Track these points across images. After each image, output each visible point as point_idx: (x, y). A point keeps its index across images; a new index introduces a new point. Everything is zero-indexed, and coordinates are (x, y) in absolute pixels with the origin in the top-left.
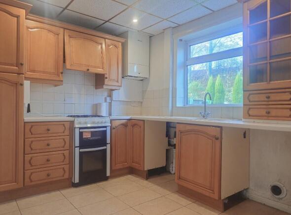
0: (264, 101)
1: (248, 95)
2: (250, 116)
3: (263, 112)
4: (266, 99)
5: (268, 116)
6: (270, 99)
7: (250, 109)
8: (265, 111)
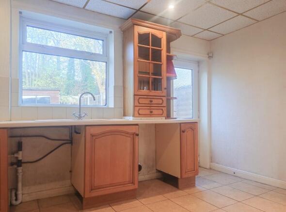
0: (148, 104)
1: (138, 98)
2: (139, 114)
3: (148, 112)
4: (150, 103)
5: (151, 114)
6: (152, 103)
7: (139, 109)
8: (149, 111)
